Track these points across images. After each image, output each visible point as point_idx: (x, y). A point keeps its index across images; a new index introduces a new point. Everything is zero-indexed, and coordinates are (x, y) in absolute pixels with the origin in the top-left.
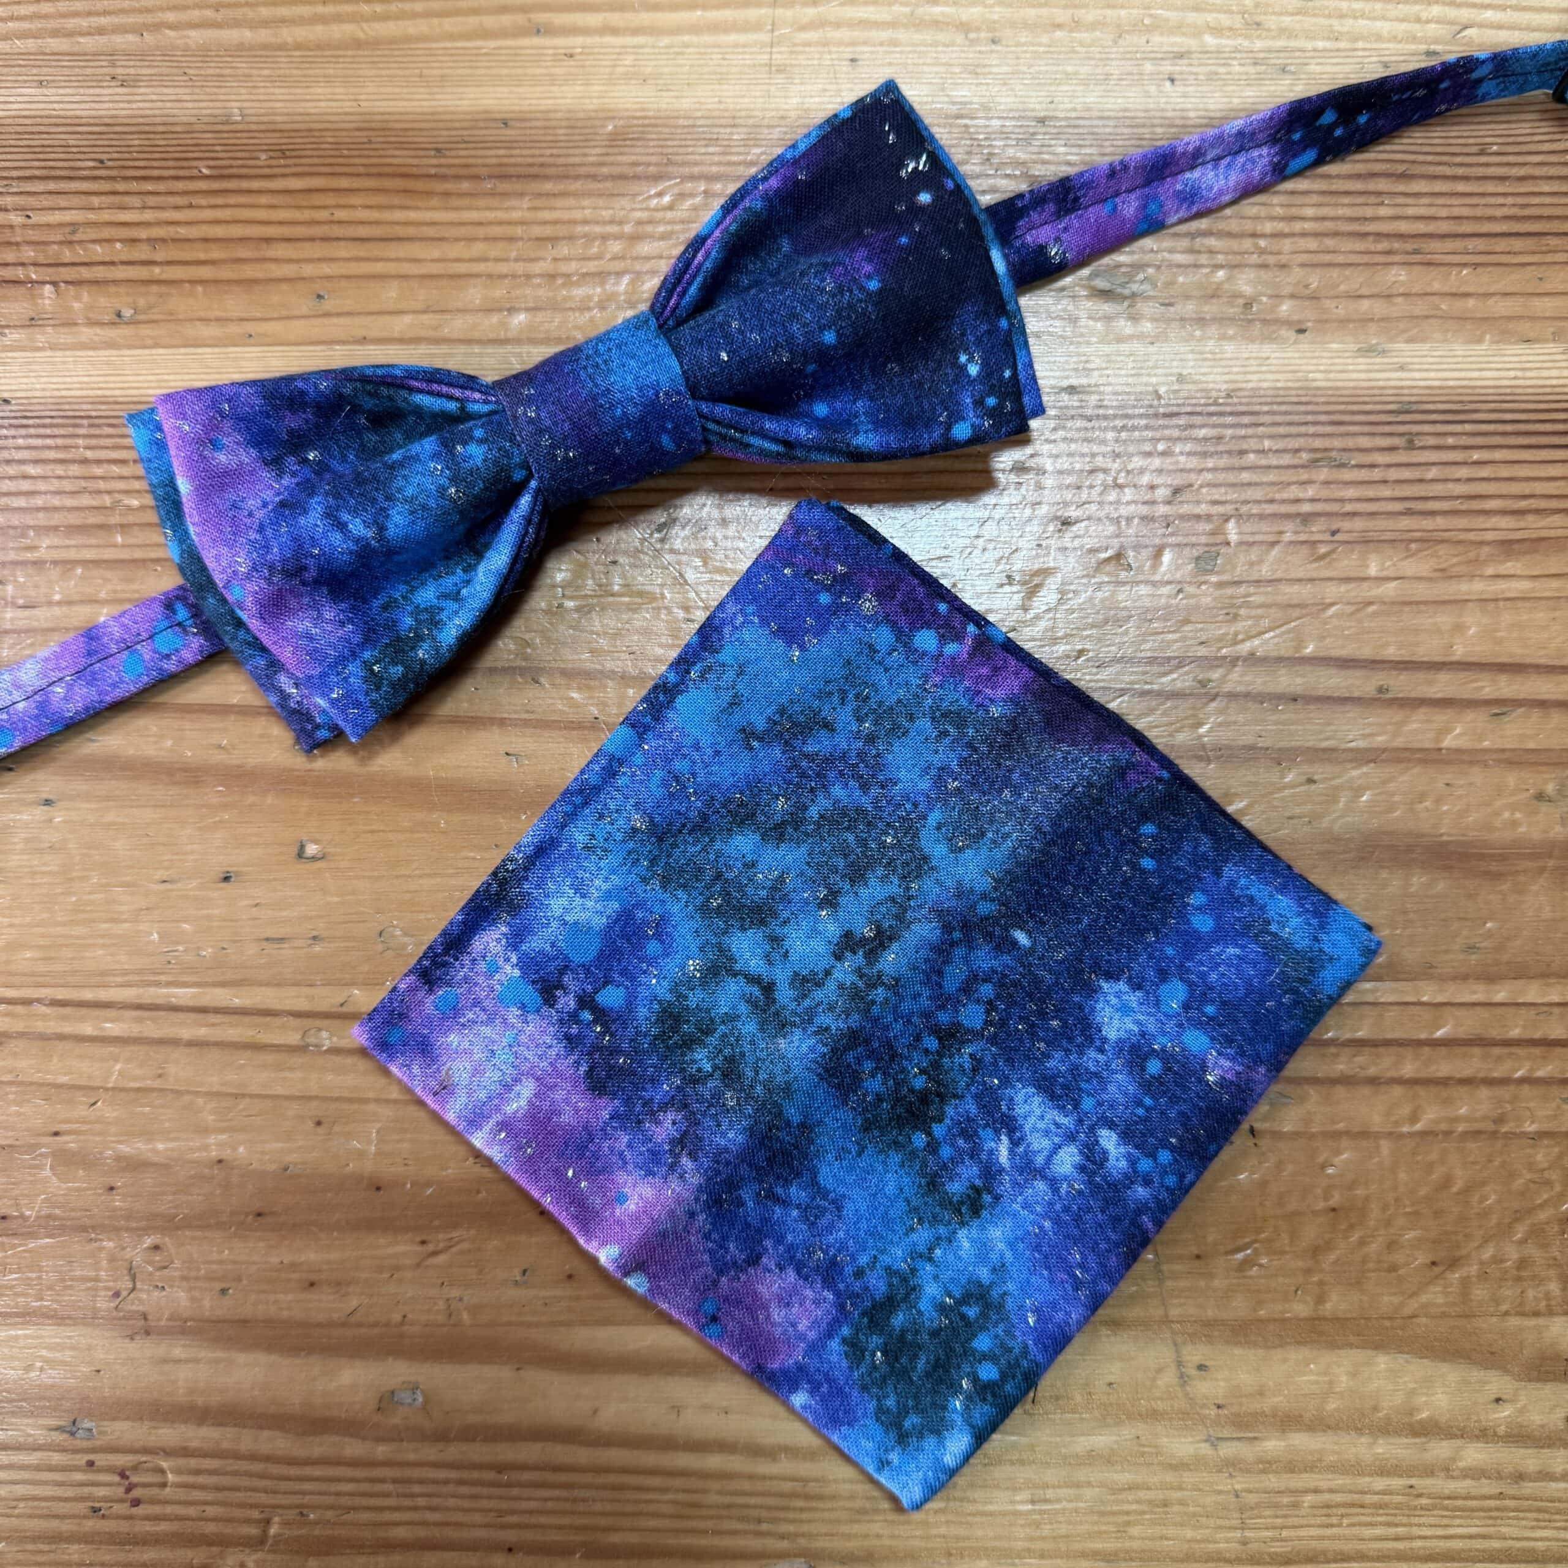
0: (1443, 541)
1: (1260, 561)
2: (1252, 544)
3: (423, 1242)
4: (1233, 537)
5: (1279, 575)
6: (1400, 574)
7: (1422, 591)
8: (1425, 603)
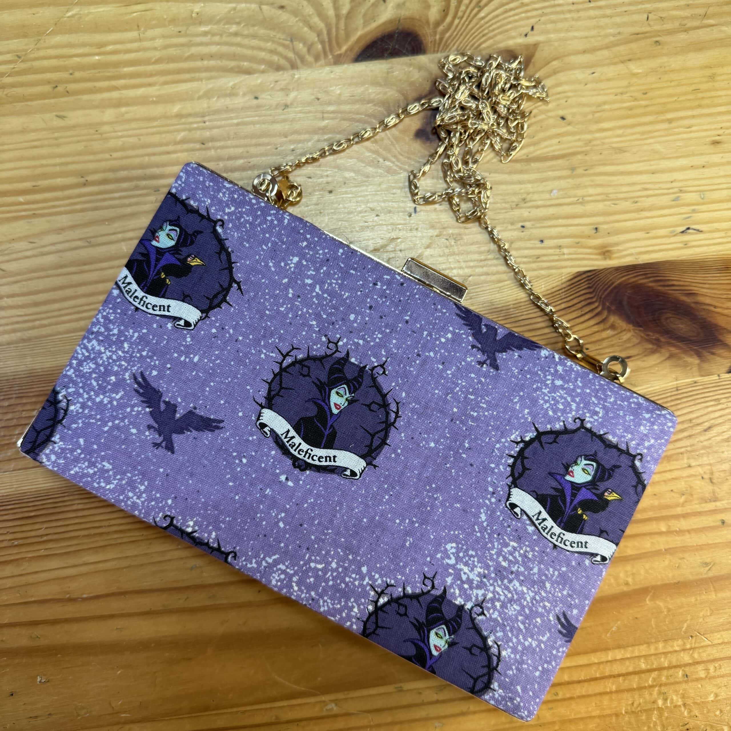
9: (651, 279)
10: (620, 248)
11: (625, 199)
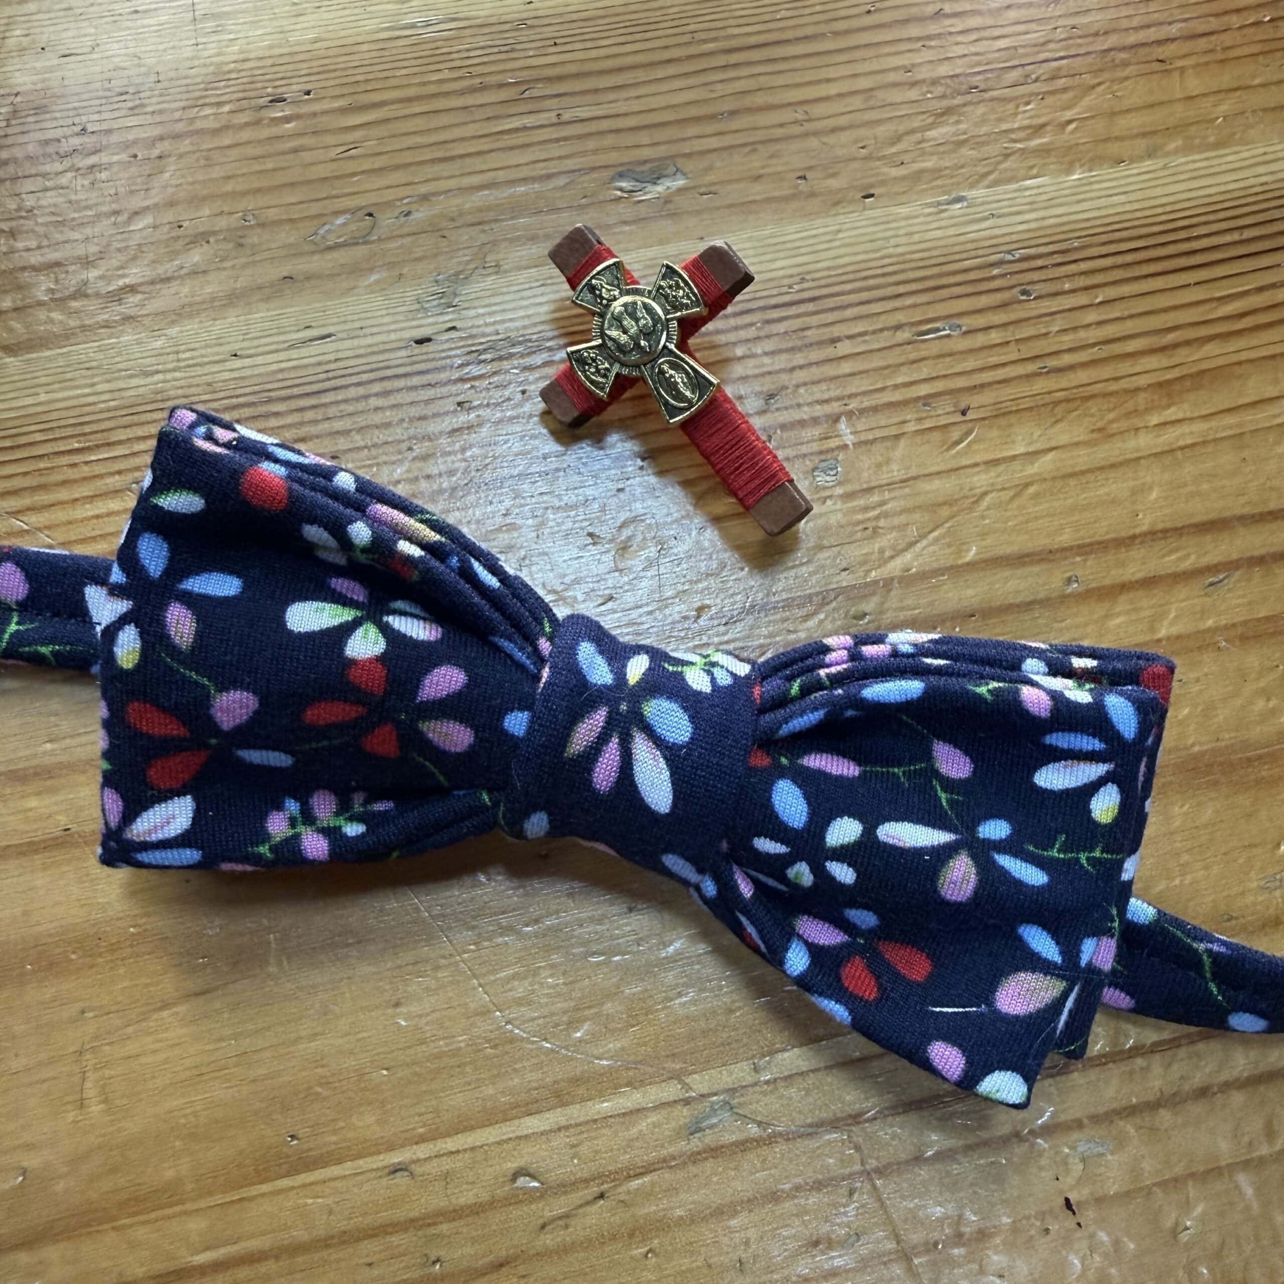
0: (1093, 397)
1: (888, 462)
2: (872, 442)
4: (849, 439)
5: (913, 472)
6: (1053, 444)
7: (1082, 458)
8: (1089, 471)
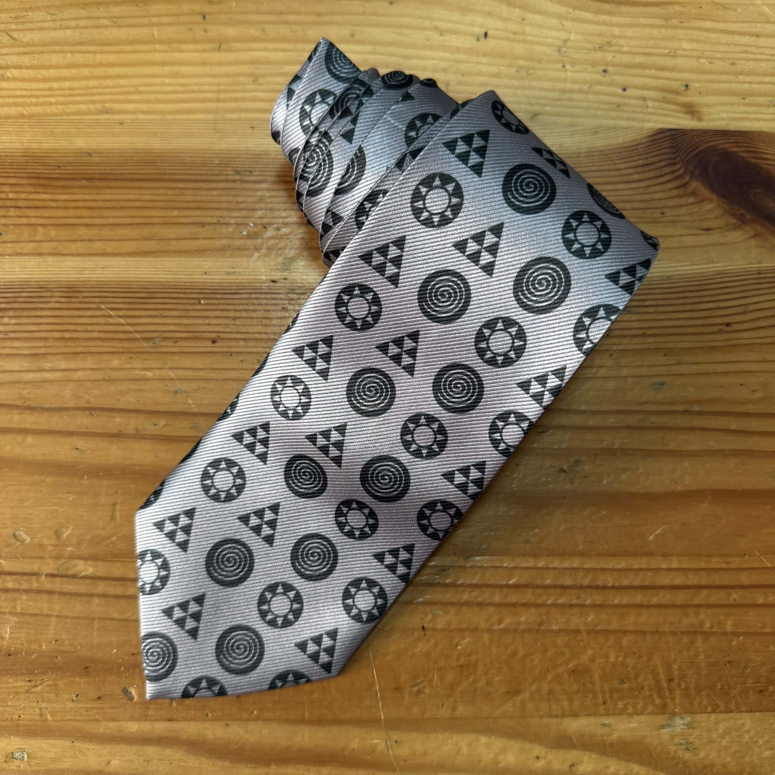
3: (30, 681)
9: (742, 149)
10: (712, 110)
11: (723, 59)
